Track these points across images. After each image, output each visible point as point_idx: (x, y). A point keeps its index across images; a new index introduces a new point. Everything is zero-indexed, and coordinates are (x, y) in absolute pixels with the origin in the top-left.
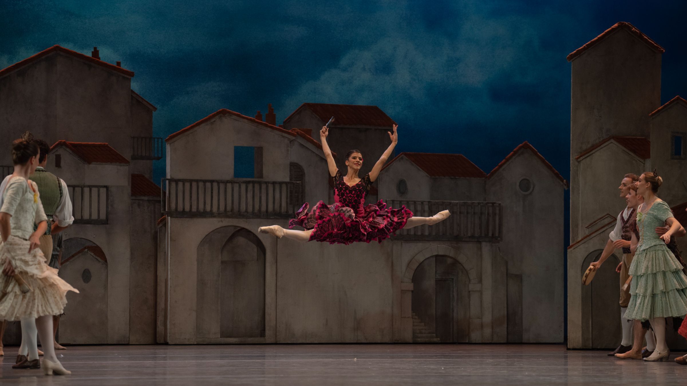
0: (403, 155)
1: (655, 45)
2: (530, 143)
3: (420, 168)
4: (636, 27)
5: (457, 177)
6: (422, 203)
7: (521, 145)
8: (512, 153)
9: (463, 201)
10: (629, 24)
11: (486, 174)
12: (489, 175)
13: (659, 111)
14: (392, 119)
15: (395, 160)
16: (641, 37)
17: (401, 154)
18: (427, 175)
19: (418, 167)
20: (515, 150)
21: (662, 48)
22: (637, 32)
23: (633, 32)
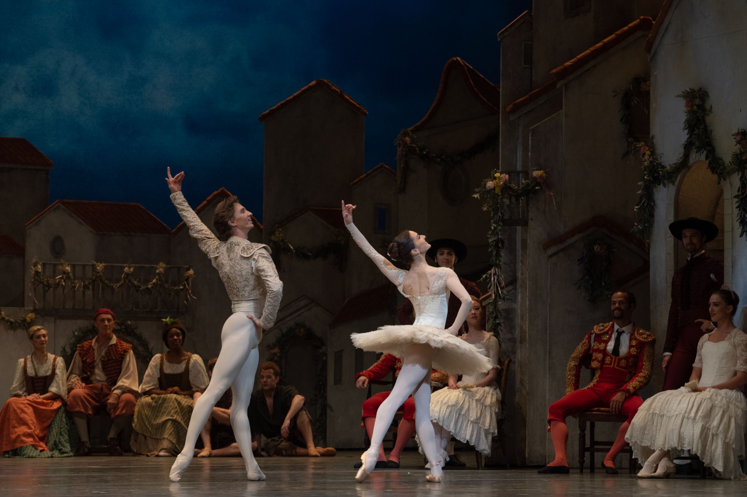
0: (59, 204)
1: (357, 105)
2: (228, 191)
3: (82, 221)
4: (336, 86)
5: (132, 234)
6: (84, 266)
7: (216, 192)
8: (205, 202)
9: (139, 265)
10: (328, 82)
11: (170, 229)
12: (174, 230)
13: (361, 180)
14: (45, 155)
15: (48, 210)
16: (342, 96)
17: (56, 202)
18: (91, 229)
19: (80, 220)
20: (208, 198)
21: (365, 109)
22: (337, 92)
23: (332, 90)
